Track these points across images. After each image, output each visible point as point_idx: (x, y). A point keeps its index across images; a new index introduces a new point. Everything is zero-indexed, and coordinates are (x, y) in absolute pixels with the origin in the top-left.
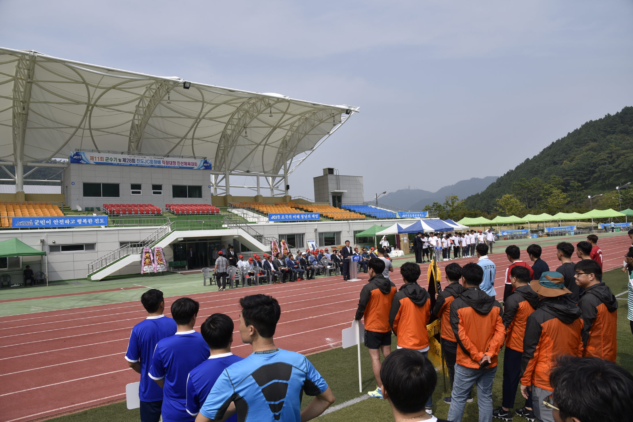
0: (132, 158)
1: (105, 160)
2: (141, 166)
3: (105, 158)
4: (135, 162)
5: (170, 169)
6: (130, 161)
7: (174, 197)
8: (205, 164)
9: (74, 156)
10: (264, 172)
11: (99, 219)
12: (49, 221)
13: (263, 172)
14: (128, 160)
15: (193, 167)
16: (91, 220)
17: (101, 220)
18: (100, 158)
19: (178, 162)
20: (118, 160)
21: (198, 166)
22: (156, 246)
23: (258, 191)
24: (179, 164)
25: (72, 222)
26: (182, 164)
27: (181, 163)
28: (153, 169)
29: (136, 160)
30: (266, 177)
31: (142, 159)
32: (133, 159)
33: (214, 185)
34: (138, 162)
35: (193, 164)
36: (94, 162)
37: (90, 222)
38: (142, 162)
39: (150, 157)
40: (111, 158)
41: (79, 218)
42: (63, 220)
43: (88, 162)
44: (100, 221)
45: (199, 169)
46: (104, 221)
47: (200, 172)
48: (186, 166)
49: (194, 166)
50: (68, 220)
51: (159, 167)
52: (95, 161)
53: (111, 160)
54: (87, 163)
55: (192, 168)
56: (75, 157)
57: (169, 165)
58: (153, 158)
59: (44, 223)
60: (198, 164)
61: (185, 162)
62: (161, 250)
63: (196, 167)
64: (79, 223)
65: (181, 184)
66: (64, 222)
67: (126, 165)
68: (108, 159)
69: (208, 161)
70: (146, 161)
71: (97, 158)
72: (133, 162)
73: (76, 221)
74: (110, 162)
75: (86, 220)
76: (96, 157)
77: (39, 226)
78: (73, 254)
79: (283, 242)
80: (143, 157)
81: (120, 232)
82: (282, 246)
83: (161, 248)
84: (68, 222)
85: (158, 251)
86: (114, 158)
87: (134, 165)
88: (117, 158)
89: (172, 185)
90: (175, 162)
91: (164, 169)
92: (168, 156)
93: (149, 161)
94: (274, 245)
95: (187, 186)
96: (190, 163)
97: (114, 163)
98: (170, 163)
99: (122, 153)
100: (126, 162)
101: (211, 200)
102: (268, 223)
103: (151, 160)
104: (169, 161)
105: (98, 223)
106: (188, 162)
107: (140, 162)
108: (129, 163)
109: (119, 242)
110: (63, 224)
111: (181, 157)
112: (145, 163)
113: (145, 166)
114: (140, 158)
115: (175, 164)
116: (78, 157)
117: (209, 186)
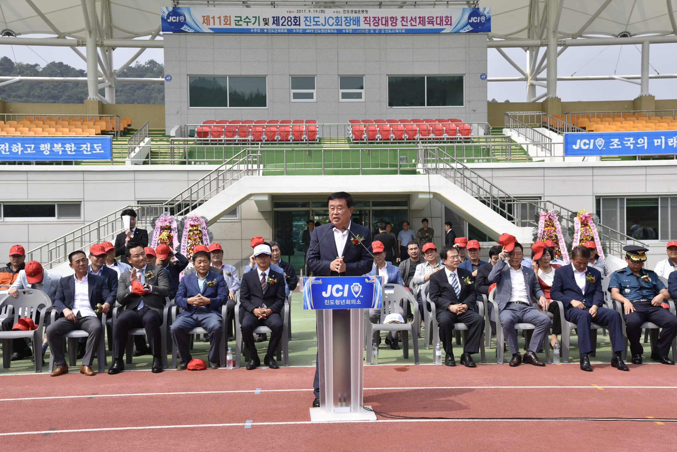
0: (292, 15)
1: (233, 23)
2: (314, 33)
3: (233, 19)
4: (299, 25)
5: (383, 37)
6: (290, 23)
7: (391, 104)
8: (473, 19)
9: (169, 16)
11: (92, 144)
13: (672, 33)
14: (284, 19)
15: (441, 27)
16: (73, 145)
17: (95, 146)
18: (222, 19)
19: (403, 18)
20: (262, 23)
21: (453, 26)
23: (644, 84)
24: (405, 23)
25: (29, 149)
26: (414, 23)
27: (409, 19)
28: (341, 38)
29: (302, 20)
31: (316, 15)
32: (295, 17)
33: (530, 78)
34: (308, 23)
35: (441, 20)
36: (211, 29)
37: (71, 151)
38: (317, 22)
39: (335, 10)
40: (247, 17)
42: (7, 145)
43: (200, 31)
44: (92, 148)
45: (457, 32)
46: (103, 148)
47: (461, 40)
48: (424, 27)
49: (444, 27)
50: (20, 145)
51: (355, 33)
52: (212, 26)
53: (247, 22)
54: (197, 32)
55: (437, 32)
56: (171, 19)
57: (381, 27)
58: (341, 13)
60: (454, 21)
61: (420, 18)
62: (204, 225)
63: (448, 29)
64: (45, 153)
65: (410, 73)
66: (10, 148)
67: (279, 31)
68: (241, 20)
69: (481, 10)
70: (326, 20)
71: (216, 18)
72: (295, 25)
73: (37, 148)
74: (244, 26)
75: (60, 145)
76: (213, 18)
78: (28, 225)
79: (581, 218)
80: (318, 11)
81: (138, 176)
82: (576, 228)
83: (202, 220)
84: (20, 150)
85: (195, 226)
86: (253, 17)
87: (298, 31)
88: (259, 17)
89: (387, 75)
90: (397, 19)
91: (369, 38)
92: (380, 5)
93: (333, 19)
94: (547, 227)
95: (424, 77)
96: (435, 20)
97: (253, 29)
98: (384, 23)
99: (272, 4)
100: (280, 24)
101: (486, 111)
102: (564, 160)
103: (337, 17)
104: (380, 18)
105: (90, 153)
106: (428, 17)
107: (312, 24)
108: (287, 27)
109: (136, 202)
110: (8, 153)
111: (411, 5)
112: (324, 24)
113: (323, 31)
114: (312, 15)
115: (394, 24)
116: (178, 17)
117: (481, 76)
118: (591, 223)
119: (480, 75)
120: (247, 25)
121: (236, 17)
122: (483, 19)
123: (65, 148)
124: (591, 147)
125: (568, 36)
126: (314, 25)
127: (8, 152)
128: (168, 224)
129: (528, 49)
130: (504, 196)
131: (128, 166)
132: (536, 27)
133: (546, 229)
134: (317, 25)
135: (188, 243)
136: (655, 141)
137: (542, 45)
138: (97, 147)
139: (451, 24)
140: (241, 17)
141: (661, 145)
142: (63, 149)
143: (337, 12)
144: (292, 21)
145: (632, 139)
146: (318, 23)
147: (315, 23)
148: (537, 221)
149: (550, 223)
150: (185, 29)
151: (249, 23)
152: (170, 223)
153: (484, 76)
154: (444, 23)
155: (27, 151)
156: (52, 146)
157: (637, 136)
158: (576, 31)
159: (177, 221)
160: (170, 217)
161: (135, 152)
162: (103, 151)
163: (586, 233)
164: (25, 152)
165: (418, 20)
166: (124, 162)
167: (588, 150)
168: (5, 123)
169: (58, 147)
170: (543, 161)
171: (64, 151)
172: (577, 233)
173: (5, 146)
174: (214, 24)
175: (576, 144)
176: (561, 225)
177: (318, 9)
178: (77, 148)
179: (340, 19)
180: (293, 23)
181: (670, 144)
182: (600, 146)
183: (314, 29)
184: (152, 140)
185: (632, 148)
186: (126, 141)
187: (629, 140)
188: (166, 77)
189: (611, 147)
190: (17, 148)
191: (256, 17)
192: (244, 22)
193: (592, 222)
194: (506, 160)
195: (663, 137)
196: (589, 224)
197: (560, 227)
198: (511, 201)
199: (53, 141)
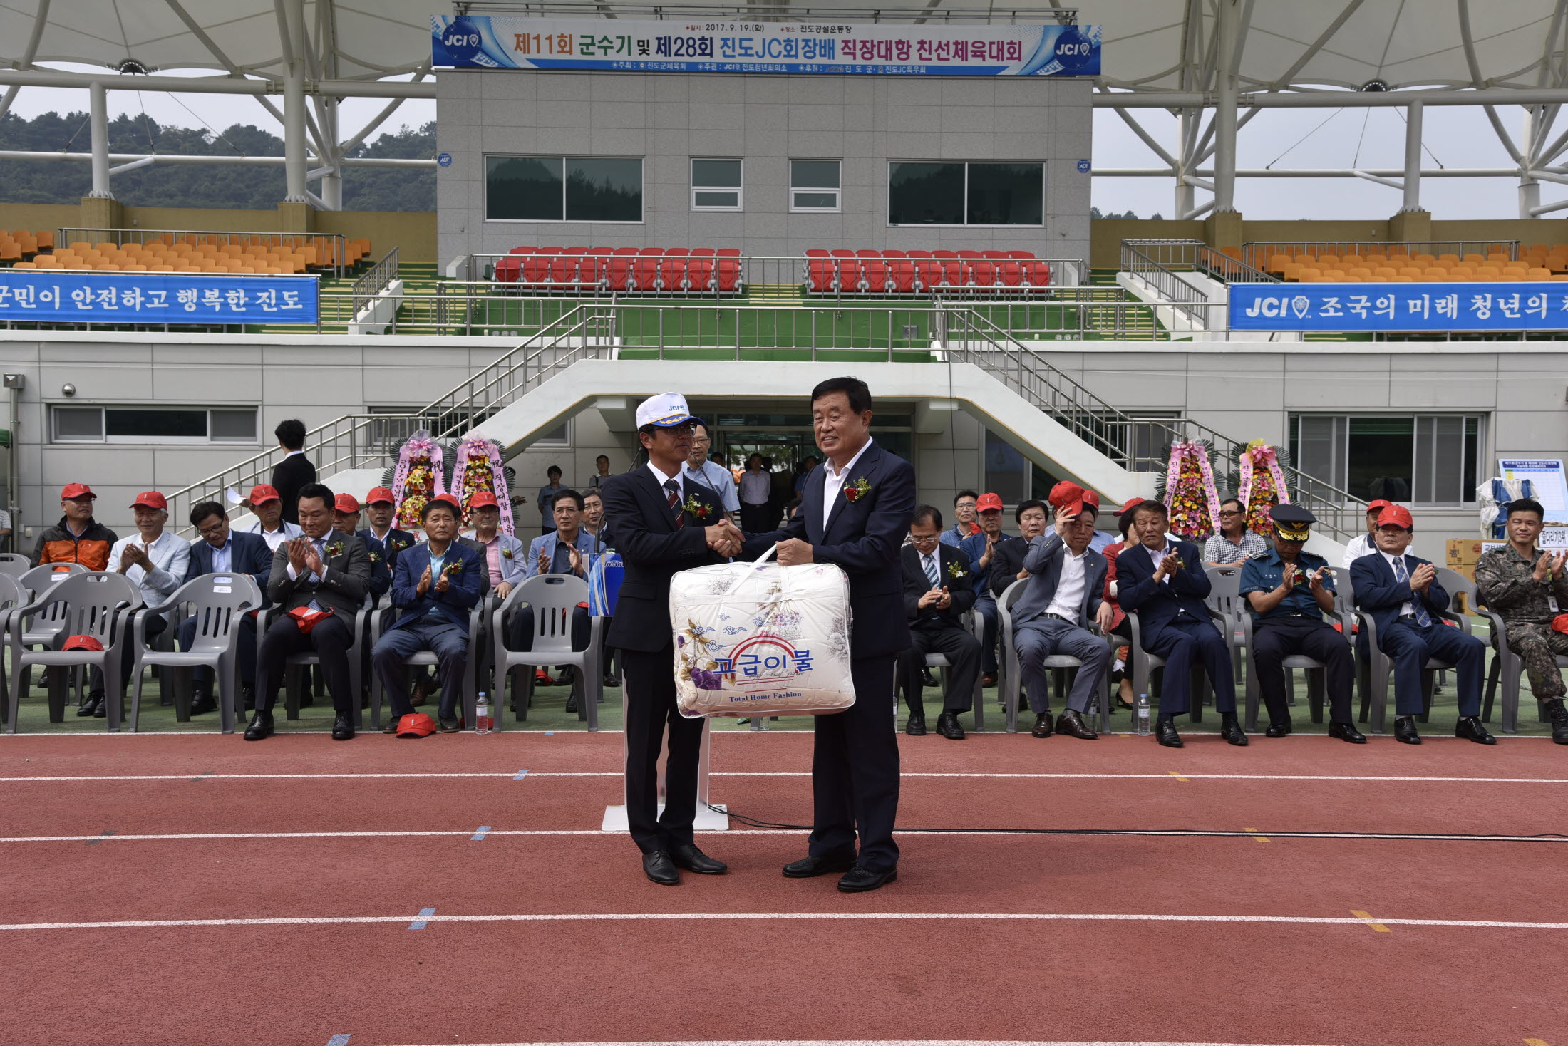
0: (697, 35)
1: (577, 49)
2: (741, 72)
3: (577, 41)
4: (711, 55)
5: (880, 83)
6: (691, 51)
7: (895, 219)
8: (1065, 49)
9: (447, 34)
10: (1476, 82)
11: (279, 292)
12: (53, 292)
13: (1471, 85)
14: (679, 42)
15: (1000, 64)
16: (242, 294)
17: (286, 294)
18: (555, 41)
19: (922, 43)
20: (635, 49)
21: (1024, 62)
22: (471, 435)
23: (1410, 191)
24: (925, 55)
26: (944, 55)
27: (935, 46)
28: (796, 82)
29: (717, 44)
30: (1488, 105)
31: (745, 34)
32: (703, 39)
33: (1183, 170)
34: (729, 52)
35: (1000, 50)
36: (532, 61)
37: (238, 305)
38: (746, 49)
39: (784, 25)
40: (605, 38)
41: (187, 283)
42: (114, 290)
43: (507, 62)
44: (280, 299)
45: (1032, 75)
46: (301, 300)
47: (1040, 91)
48: (965, 64)
49: (1005, 63)
50: (138, 291)
51: (824, 72)
52: (534, 55)
53: (606, 48)
54: (503, 68)
55: (991, 73)
56: (453, 40)
57: (877, 61)
58: (797, 31)
59: (32, 299)
60: (1027, 51)
61: (956, 43)
62: (496, 457)
63: (1013, 68)
64: (186, 308)
65: (935, 157)
66: (119, 298)
67: (670, 67)
68: (593, 44)
69: (1082, 30)
70: (767, 47)
71: (542, 39)
72: (703, 54)
73: (171, 298)
74: (599, 56)
75: (216, 293)
76: (537, 38)
77: (9, 315)
78: (154, 450)
79: (1255, 456)
80: (750, 28)
81: (371, 357)
82: (1243, 477)
83: (493, 446)
84: (138, 301)
85: (479, 458)
86: (618, 38)
87: (707, 67)
88: (629, 37)
89: (888, 159)
90: (909, 46)
91: (852, 83)
92: (877, 16)
93: (780, 44)
94: (1185, 472)
95: (964, 165)
96: (987, 48)
97: (618, 62)
98: (883, 53)
99: (656, 12)
100: (673, 52)
101: (1088, 236)
102: (1228, 338)
103: (788, 40)
104: (875, 43)
105: (275, 309)
106: (973, 44)
107: (736, 53)
108: (687, 59)
109: (366, 409)
110: (116, 308)
111: (940, 17)
112: (761, 54)
113: (758, 69)
114: (738, 34)
115: (903, 56)
116: (465, 37)
117: (1079, 165)
118: (1273, 466)
119: (1076, 162)
120: (606, 54)
121: (582, 37)
122: (1085, 47)
123: (226, 298)
124: (1283, 313)
125: (1262, 85)
126: (740, 55)
127: (116, 304)
128: (425, 454)
129: (1180, 111)
130: (1101, 409)
131: (354, 336)
132: (1196, 66)
133: (1184, 476)
134: (746, 55)
135: (465, 493)
136: (1411, 303)
137: (1207, 104)
138: (290, 296)
139: (1019, 58)
140: (592, 38)
141: (1422, 312)
142: (222, 300)
143: (788, 29)
144: (697, 46)
145: (1364, 298)
146: (749, 52)
147: (743, 52)
148: (1166, 459)
149: (1191, 465)
150: (480, 60)
151: (609, 50)
152: (429, 451)
153: (1084, 165)
154: (1006, 55)
155: (153, 303)
156: (201, 295)
157: (1375, 293)
158: (1276, 77)
159: (444, 448)
160: (428, 440)
161: (367, 309)
162: (300, 306)
163: (1263, 485)
164: (149, 306)
165: (952, 48)
166: (345, 329)
167: (1277, 317)
168: (118, 248)
169: (212, 297)
170: (1190, 339)
171: (225, 305)
172: (1246, 485)
173: (110, 293)
174: (538, 52)
175: (1252, 306)
176: (1213, 468)
177: (750, 24)
178: (250, 298)
179: (793, 44)
180: (699, 51)
181: (1440, 311)
182: (1301, 312)
183: (741, 64)
184: (406, 286)
185: (1364, 316)
186: (349, 286)
187: (1359, 301)
188: (440, 158)
189: (1323, 315)
190: (133, 298)
191: (623, 38)
192: (599, 47)
193: (1276, 463)
194: (1115, 337)
195: (1426, 297)
196: (1270, 467)
197: (1211, 472)
198: (1114, 419)
199: (203, 284)
